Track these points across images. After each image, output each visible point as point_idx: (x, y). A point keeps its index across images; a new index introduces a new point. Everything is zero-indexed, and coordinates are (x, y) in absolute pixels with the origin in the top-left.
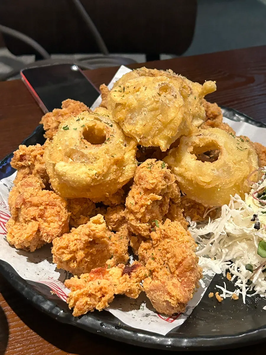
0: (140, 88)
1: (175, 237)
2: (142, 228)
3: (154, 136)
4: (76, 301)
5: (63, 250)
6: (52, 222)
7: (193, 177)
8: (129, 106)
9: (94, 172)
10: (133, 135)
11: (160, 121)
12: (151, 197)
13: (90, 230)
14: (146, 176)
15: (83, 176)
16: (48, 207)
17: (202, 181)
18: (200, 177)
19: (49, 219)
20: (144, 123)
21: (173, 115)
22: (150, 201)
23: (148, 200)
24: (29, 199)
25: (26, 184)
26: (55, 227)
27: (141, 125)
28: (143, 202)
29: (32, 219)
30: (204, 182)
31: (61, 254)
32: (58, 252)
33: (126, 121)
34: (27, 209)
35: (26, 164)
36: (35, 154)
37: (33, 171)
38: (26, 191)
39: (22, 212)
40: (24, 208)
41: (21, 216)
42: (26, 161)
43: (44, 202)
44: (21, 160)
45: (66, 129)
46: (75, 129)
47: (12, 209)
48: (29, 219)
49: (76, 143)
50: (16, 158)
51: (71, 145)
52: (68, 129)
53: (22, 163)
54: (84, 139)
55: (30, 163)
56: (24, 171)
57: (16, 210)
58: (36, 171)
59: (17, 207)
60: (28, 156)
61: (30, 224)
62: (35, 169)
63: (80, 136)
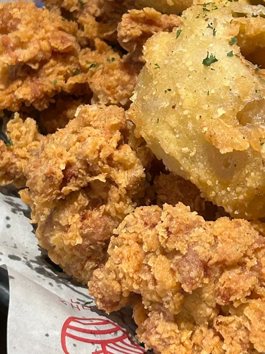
24: (215, 257)
25: (183, 227)
29: (248, 297)
34: (216, 280)
35: (78, 186)
36: (108, 153)
37: (114, 194)
38: (195, 243)
39: (207, 295)
40: (210, 281)
41: (203, 305)
42: (76, 177)
43: (249, 247)
44: (65, 182)
45: (208, 62)
46: (230, 55)
47: (169, 298)
48: (243, 301)
49: (257, 85)
50: (57, 183)
51: (246, 94)
52: (216, 60)
53: (70, 187)
54: (261, 68)
55: (102, 178)
56: (76, 203)
57: (181, 298)
58: (124, 192)
59: (194, 288)
60: (78, 165)
61: (247, 312)
62: (121, 187)
63: (248, 66)
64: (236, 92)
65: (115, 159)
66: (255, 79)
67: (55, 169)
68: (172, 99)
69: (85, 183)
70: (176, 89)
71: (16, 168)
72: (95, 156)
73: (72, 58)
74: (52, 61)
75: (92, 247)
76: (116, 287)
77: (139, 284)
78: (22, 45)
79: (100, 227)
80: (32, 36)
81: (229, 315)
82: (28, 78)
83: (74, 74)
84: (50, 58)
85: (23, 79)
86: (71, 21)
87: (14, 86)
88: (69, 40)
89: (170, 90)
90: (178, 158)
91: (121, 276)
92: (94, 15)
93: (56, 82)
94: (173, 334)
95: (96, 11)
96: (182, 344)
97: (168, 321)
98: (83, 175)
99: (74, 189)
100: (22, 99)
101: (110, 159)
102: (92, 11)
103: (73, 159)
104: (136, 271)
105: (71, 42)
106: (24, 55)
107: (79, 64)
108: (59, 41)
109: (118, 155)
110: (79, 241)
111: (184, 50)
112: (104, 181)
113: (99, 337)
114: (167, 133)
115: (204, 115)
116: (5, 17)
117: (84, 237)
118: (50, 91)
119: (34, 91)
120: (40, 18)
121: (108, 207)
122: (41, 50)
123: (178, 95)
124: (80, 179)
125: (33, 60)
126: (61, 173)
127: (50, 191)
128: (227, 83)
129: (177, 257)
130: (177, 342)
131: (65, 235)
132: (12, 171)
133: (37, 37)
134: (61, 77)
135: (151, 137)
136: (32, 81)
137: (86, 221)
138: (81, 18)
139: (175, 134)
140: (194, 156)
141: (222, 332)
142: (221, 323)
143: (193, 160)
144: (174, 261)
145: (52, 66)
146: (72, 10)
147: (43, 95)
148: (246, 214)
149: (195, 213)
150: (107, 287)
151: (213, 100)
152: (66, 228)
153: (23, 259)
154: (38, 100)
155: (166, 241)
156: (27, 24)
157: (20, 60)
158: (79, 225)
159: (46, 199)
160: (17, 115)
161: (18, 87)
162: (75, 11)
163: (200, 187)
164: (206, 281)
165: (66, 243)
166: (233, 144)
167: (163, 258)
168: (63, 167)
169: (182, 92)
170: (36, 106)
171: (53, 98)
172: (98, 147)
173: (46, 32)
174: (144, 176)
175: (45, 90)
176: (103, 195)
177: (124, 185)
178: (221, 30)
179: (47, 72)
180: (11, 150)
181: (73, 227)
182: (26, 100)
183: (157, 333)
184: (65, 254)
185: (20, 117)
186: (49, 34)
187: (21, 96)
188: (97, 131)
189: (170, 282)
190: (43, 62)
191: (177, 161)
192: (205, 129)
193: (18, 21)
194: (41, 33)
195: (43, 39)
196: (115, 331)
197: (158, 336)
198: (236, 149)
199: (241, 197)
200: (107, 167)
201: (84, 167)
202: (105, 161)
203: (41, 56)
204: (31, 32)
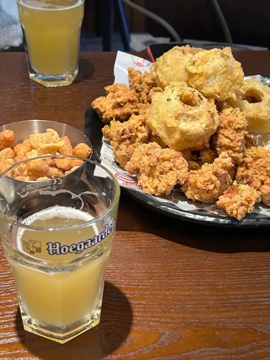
0: (208, 59)
1: (265, 156)
2: (241, 157)
3: (227, 92)
4: (237, 210)
5: (207, 183)
6: (182, 169)
7: (253, 115)
8: (206, 74)
9: (205, 125)
10: (213, 94)
11: (230, 80)
12: (243, 133)
13: (222, 164)
14: (235, 120)
15: (200, 129)
16: (176, 159)
17: (262, 116)
18: (259, 114)
19: (180, 167)
20: (220, 84)
21: (238, 74)
22: (243, 136)
23: (241, 136)
24: (161, 157)
25: (153, 147)
26: (185, 171)
27: (218, 85)
28: (238, 138)
29: (169, 170)
30: (264, 116)
31: (206, 186)
32: (203, 185)
33: (204, 85)
34: (161, 164)
35: (127, 137)
36: (137, 127)
37: (137, 140)
38: (156, 152)
39: (157, 168)
40: (159, 164)
41: (156, 171)
42: (127, 134)
43: (173, 156)
44: (123, 134)
45: (169, 100)
46: (176, 99)
47: (146, 168)
48: (168, 170)
49: (182, 108)
50: (120, 134)
51: (178, 110)
52: (171, 100)
53: (125, 136)
54: (185, 104)
55: (134, 134)
56: (125, 142)
57: (150, 168)
58: (140, 139)
59: (154, 165)
60: (128, 130)
61: (169, 174)
62: (139, 138)
63: (181, 103)
64: (175, 109)
65: (139, 129)
66: (182, 107)
67: (120, 130)
68: (157, 110)
69: (129, 136)
70: (159, 107)
71: (111, 135)
72: (132, 127)
73: (134, 103)
74: (128, 103)
75: (129, 156)
76: (133, 166)
77: (139, 165)
78: (119, 97)
79: (132, 150)
80: (123, 94)
81: (163, 175)
82: (120, 108)
83: (135, 109)
84: (128, 102)
85: (118, 108)
86: (137, 93)
87: (115, 110)
88: (134, 97)
89: (157, 108)
90: (156, 128)
91: (134, 162)
92: (146, 93)
93: (128, 110)
94: (147, 180)
95: (147, 91)
96: (149, 183)
97: (146, 176)
98: (129, 133)
99: (125, 137)
100: (116, 114)
101: (137, 129)
102: (145, 91)
103: (126, 128)
104: (138, 161)
105: (135, 98)
106: (119, 100)
107: (137, 106)
108: (131, 97)
109: (140, 128)
110: (125, 154)
111: (163, 97)
112: (134, 135)
113: (126, 181)
114: (154, 121)
115: (165, 115)
116: (115, 88)
117: (127, 153)
118: (126, 113)
119: (121, 112)
120: (127, 90)
121: (135, 144)
122: (125, 99)
123: (159, 109)
124: (128, 134)
125: (122, 102)
126: (122, 131)
127: (118, 136)
128: (173, 107)
129: (150, 156)
130: (148, 182)
131: (121, 151)
132: (110, 135)
133: (124, 95)
134: (130, 109)
135: (149, 122)
136: (121, 109)
137: (128, 148)
138: (141, 93)
139: (156, 121)
140: (161, 128)
141: (160, 180)
142: (161, 177)
143: (161, 130)
144: (149, 157)
145: (128, 105)
146: (139, 90)
147: (123, 114)
148: (175, 148)
149: (158, 145)
150: (130, 166)
151: (168, 111)
152: (121, 150)
153: (108, 159)
154: (121, 115)
155: (148, 151)
156: (122, 91)
157: (117, 101)
158: (126, 149)
159: (116, 139)
160: (114, 119)
161: (116, 110)
162: (140, 91)
163: (162, 138)
164: (158, 163)
165: (121, 154)
166: (172, 125)
167: (146, 156)
168: (123, 130)
169: (160, 109)
170: (121, 117)
171: (127, 116)
172: (133, 124)
173: (127, 94)
174: (147, 136)
175: (124, 112)
176: (134, 140)
177: (140, 137)
178: (175, 92)
179: (126, 107)
180: (110, 129)
181: (124, 149)
182: (118, 115)
183: (142, 179)
184: (121, 158)
185: (115, 120)
186: (128, 95)
187: (116, 113)
188: (135, 120)
189: (147, 163)
190: (125, 103)
191: (156, 129)
192: (165, 120)
193: (119, 89)
194: (126, 94)
195: (126, 96)
196: (131, 181)
197: (143, 180)
198: (173, 126)
199: (173, 142)
200: (136, 131)
201: (129, 131)
202: (135, 129)
203: (124, 101)
204: (122, 93)
